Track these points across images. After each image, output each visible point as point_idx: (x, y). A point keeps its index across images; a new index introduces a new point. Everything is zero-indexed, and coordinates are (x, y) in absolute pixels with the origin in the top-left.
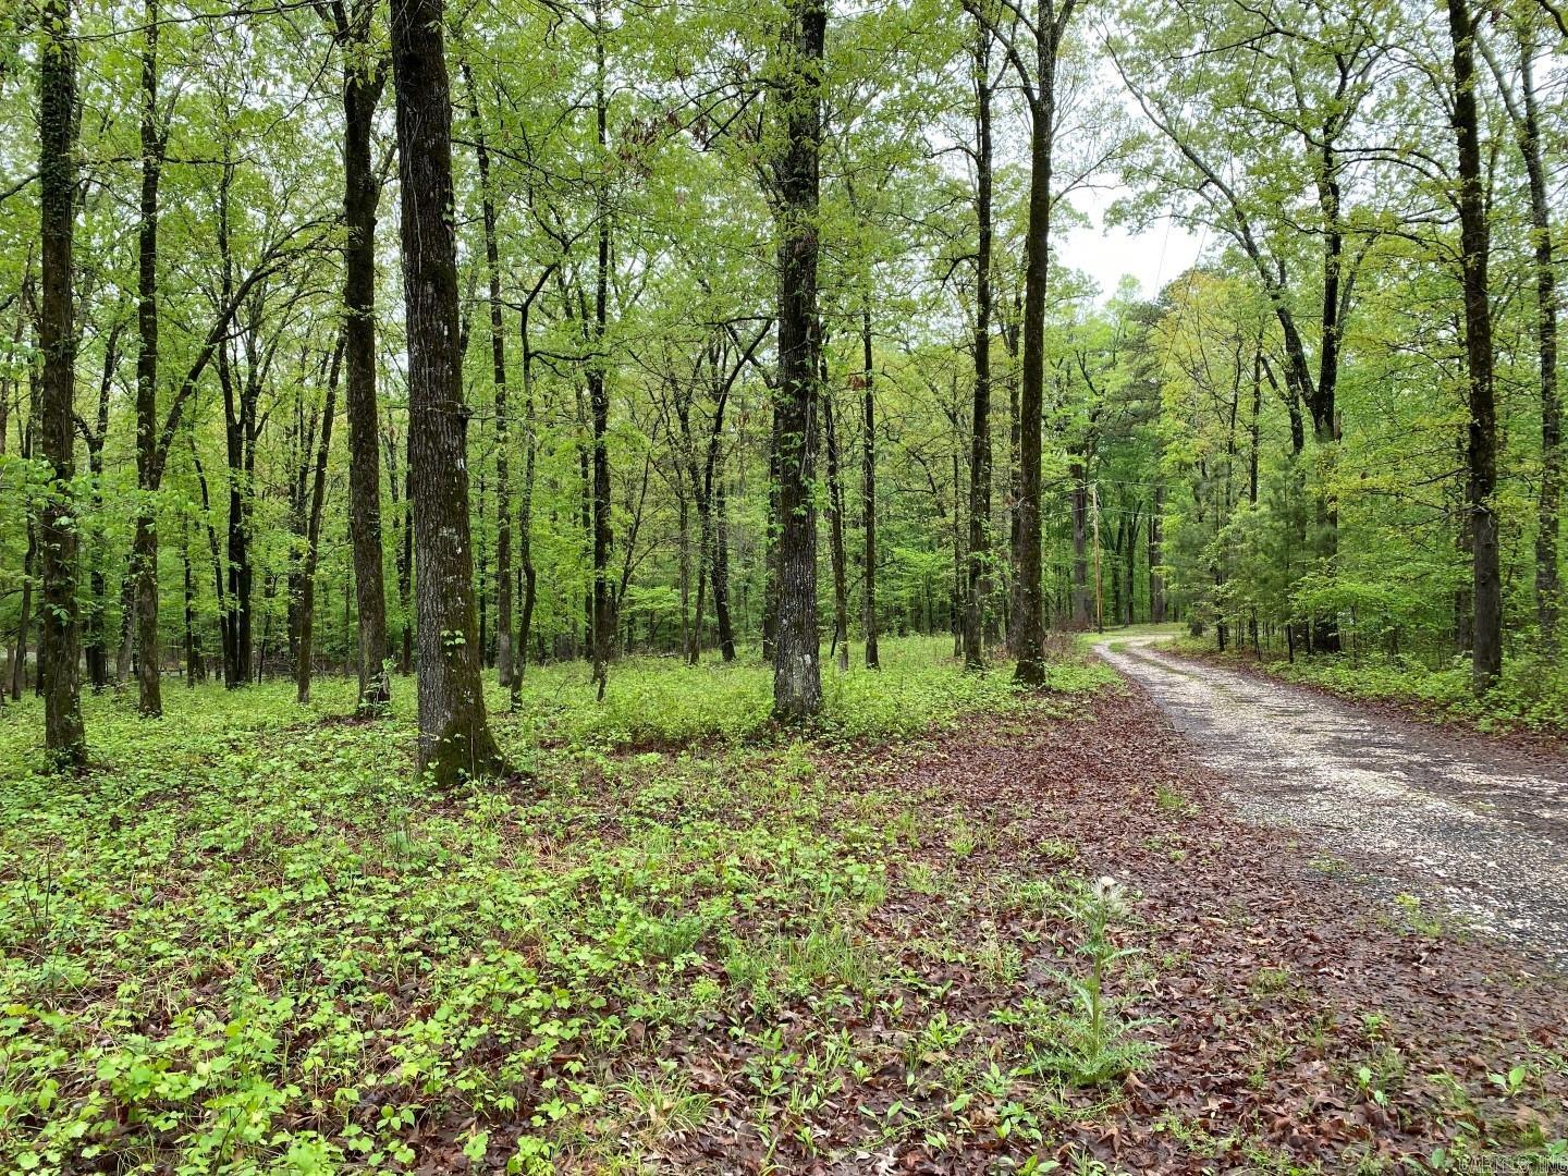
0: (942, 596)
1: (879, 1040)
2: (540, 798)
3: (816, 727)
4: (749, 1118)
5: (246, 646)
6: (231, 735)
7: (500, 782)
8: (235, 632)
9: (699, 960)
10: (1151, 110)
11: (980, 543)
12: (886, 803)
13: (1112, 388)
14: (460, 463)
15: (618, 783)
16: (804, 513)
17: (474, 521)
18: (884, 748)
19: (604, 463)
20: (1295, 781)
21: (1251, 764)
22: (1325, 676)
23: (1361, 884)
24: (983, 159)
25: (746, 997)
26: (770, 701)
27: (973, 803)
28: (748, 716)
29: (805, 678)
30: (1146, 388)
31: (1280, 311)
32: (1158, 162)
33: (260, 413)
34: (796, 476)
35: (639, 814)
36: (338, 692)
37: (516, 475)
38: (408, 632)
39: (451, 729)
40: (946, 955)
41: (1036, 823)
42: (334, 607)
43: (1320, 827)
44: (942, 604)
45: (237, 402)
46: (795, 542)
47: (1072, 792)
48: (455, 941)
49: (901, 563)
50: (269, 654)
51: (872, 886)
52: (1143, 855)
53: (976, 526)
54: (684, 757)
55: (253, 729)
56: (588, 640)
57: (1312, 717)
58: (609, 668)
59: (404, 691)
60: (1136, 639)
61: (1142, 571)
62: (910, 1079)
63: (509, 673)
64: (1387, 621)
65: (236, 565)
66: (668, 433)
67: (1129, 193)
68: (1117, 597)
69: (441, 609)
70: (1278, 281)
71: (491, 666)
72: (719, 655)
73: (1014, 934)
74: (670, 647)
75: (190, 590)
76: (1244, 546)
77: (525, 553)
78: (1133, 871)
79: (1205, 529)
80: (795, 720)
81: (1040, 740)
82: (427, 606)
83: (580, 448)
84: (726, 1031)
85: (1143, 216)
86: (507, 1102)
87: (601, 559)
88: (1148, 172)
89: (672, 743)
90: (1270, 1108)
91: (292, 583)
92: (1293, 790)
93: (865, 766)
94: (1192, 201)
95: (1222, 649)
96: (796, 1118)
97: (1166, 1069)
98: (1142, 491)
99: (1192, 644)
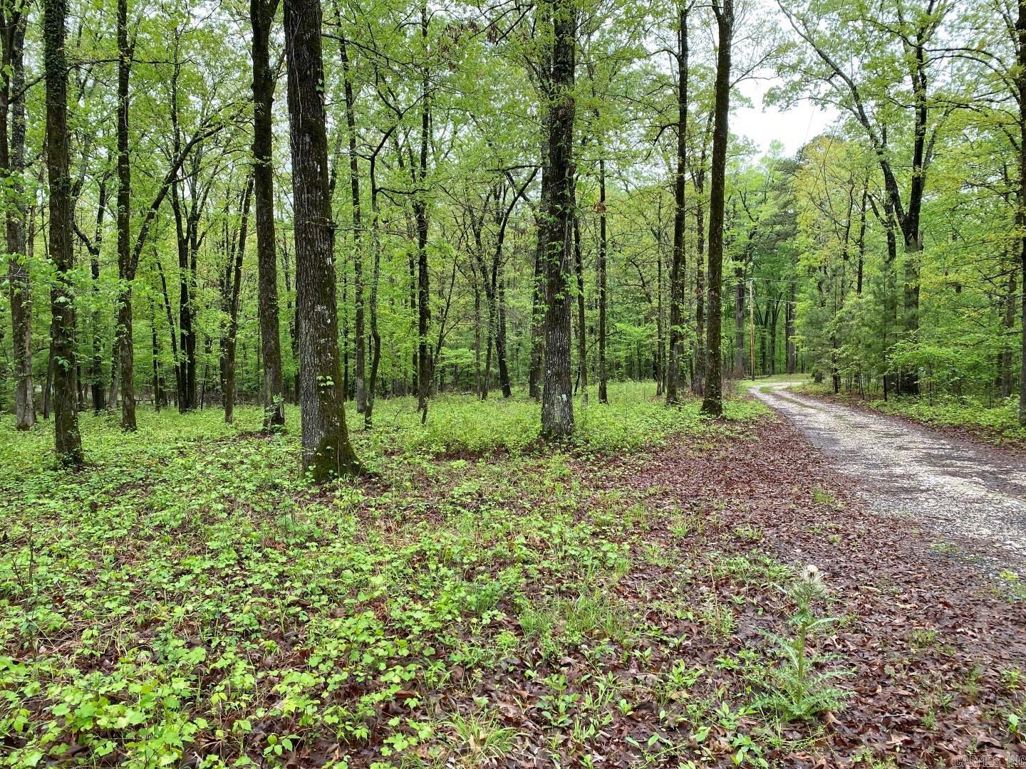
0: (648, 355)
1: (636, 681)
2: (384, 491)
3: (570, 444)
4: (543, 745)
5: (192, 385)
6: (180, 445)
7: (358, 480)
8: (185, 375)
9: (501, 616)
10: (797, 25)
11: (676, 318)
12: (622, 497)
13: (763, 217)
14: (329, 261)
15: (437, 481)
16: (563, 297)
17: (340, 304)
18: (615, 459)
19: (425, 266)
20: (906, 483)
21: (872, 471)
22: (912, 410)
23: (971, 562)
24: (682, 58)
25: (536, 645)
26: (539, 425)
27: (683, 498)
28: (524, 436)
29: (563, 410)
30: (786, 218)
31: (883, 163)
32: (801, 61)
33: (199, 233)
34: (557, 273)
35: (452, 503)
36: (251, 416)
37: (368, 273)
38: (297, 377)
39: (325, 442)
40: (679, 614)
41: (729, 513)
42: (249, 360)
43: (933, 519)
44: (648, 360)
45: (185, 226)
46: (556, 318)
47: (751, 491)
48: (325, 598)
49: (620, 333)
50: (209, 390)
51: (621, 561)
52: (809, 538)
53: (675, 308)
54: (481, 463)
55: (195, 440)
56: (415, 383)
57: (907, 439)
58: (429, 402)
59: (293, 414)
60: (778, 384)
61: (780, 340)
62: (662, 714)
63: (364, 404)
64: (955, 373)
65: (185, 332)
66: (467, 246)
67: (780, 83)
68: (764, 356)
69: (317, 361)
70: (882, 141)
71: (352, 399)
72: (501, 393)
73: (725, 597)
74: (467, 388)
75: (156, 347)
76: (854, 322)
77: (374, 325)
78: (804, 550)
79: (826, 310)
80: (556, 438)
81: (723, 453)
82: (307, 359)
83: (410, 255)
84: (523, 672)
85: (790, 98)
86: (362, 732)
87: (423, 329)
88: (794, 68)
89: (473, 453)
90: (943, 745)
91: (222, 344)
92: (907, 491)
93: (604, 471)
94: (825, 87)
95: (837, 392)
96: (579, 748)
97: (854, 708)
98: (783, 286)
99: (815, 388)
